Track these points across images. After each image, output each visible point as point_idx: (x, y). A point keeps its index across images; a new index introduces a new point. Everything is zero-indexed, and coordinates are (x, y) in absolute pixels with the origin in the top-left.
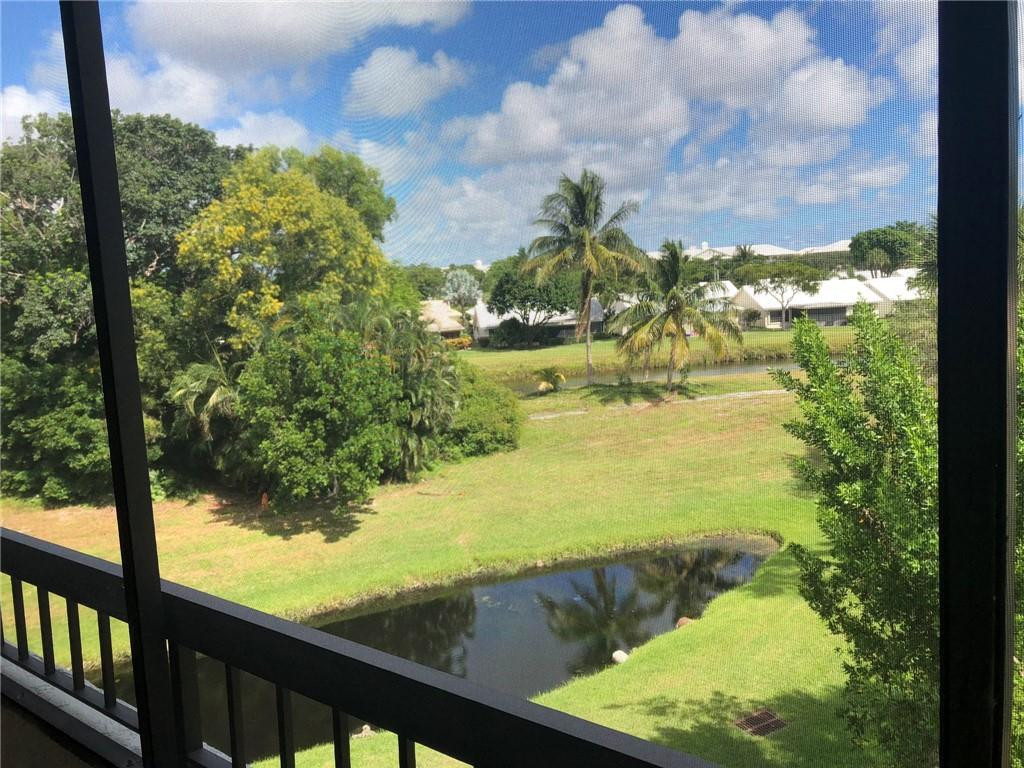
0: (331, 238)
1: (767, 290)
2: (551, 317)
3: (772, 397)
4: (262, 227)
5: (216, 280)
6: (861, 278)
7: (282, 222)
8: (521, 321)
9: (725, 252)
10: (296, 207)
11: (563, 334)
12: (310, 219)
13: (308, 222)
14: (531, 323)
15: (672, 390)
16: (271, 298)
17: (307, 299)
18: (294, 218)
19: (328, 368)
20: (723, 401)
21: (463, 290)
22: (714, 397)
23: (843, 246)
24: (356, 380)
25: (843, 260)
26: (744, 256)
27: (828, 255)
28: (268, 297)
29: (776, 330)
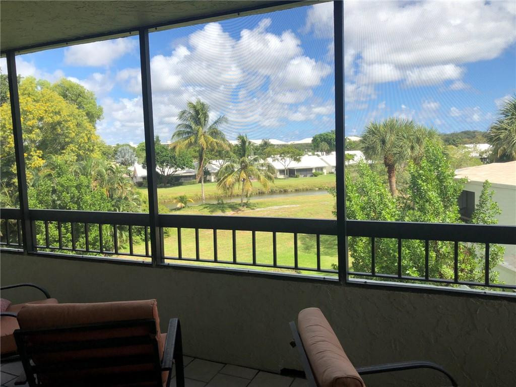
0: (71, 126)
1: (278, 160)
2: (176, 171)
3: (288, 208)
4: (33, 119)
5: (6, 146)
6: (318, 156)
7: (45, 117)
8: (160, 173)
9: (256, 142)
10: (53, 108)
11: (182, 180)
12: (60, 115)
13: (59, 117)
14: (166, 174)
15: (243, 206)
16: (38, 158)
17: (58, 159)
18: (52, 115)
19: (74, 195)
20: (267, 211)
21: (127, 157)
22: (262, 209)
23: (309, 140)
24: (89, 202)
25: (308, 147)
26: (266, 144)
27: (301, 144)
28: (36, 157)
29: (282, 179)
